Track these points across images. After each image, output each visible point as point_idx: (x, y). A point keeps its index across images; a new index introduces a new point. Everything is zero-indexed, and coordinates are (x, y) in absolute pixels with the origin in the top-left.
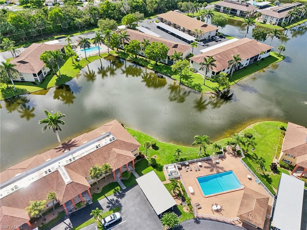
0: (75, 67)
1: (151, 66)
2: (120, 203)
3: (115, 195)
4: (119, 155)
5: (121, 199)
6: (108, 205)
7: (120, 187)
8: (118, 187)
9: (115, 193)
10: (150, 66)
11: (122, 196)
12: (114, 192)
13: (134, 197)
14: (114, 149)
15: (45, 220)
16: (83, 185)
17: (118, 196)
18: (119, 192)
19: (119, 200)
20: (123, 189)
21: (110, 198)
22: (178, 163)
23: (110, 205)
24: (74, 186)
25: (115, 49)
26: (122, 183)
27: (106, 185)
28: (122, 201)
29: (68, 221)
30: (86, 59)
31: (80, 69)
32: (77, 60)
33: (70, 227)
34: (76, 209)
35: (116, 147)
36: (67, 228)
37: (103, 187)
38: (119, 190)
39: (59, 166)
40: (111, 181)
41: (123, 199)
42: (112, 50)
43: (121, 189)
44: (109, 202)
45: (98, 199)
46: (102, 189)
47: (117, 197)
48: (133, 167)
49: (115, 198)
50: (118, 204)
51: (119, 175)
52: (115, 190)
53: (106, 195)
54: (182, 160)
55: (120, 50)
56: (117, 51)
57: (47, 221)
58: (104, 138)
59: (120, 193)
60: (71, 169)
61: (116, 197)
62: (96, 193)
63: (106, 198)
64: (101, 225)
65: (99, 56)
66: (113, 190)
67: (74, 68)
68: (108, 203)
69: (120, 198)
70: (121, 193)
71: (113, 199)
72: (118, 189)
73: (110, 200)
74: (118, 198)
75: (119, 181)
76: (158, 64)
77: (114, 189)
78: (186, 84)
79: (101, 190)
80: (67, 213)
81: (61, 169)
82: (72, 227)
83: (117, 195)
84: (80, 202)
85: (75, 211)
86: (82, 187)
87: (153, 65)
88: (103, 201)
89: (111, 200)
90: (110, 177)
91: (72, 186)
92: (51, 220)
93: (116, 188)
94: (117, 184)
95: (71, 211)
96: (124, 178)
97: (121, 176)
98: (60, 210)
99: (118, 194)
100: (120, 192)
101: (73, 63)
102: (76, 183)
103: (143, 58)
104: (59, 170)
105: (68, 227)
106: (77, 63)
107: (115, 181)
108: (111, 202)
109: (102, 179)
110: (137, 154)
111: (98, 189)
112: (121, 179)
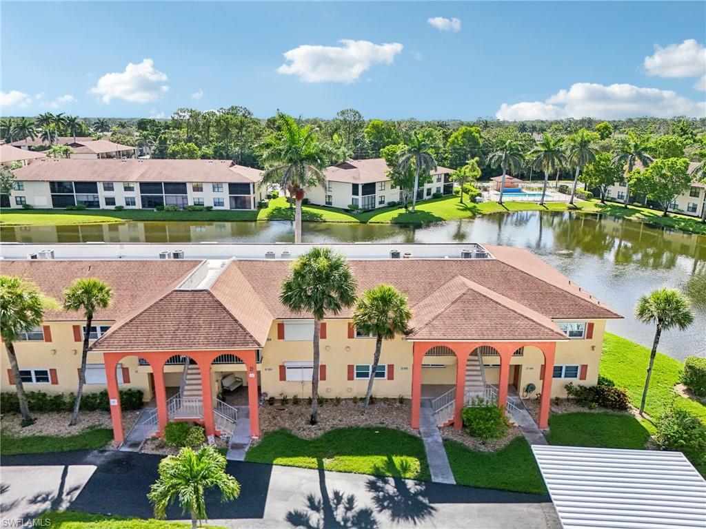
3: (372, 486)
5: (395, 515)
6: (303, 508)
7: (425, 466)
8: (414, 463)
9: (379, 475)
11: (407, 507)
12: (376, 469)
14: (463, 279)
15: (26, 424)
16: (236, 321)
17: (390, 498)
18: (400, 484)
20: (434, 479)
21: (335, 483)
26: (443, 451)
27: (362, 425)
33: (56, 503)
35: (481, 277)
36: (47, 499)
37: (342, 425)
40: (392, 421)
43: (424, 478)
44: (318, 496)
45: (278, 460)
46: (328, 429)
47: (377, 499)
48: (537, 422)
49: (364, 500)
51: (446, 415)
52: (390, 464)
53: (327, 462)
59: (408, 490)
61: (372, 494)
62: (294, 432)
63: (317, 472)
66: (379, 461)
68: (311, 499)
69: (388, 513)
70: (412, 491)
71: (351, 500)
72: (405, 468)
73: (331, 495)
74: (383, 508)
75: (433, 442)
77: (385, 458)
79: (320, 433)
82: (62, 508)
83: (382, 489)
86: (227, 327)
88: (293, 477)
89: (336, 494)
90: (398, 408)
92: (44, 433)
93: (397, 460)
94: (414, 446)
95: (135, 445)
96: (469, 442)
99: (391, 488)
100: (410, 484)
102: (217, 301)
105: (55, 494)
107: (414, 433)
108: (325, 505)
109: (355, 400)
110: (585, 367)
111: (313, 422)
112: (449, 434)
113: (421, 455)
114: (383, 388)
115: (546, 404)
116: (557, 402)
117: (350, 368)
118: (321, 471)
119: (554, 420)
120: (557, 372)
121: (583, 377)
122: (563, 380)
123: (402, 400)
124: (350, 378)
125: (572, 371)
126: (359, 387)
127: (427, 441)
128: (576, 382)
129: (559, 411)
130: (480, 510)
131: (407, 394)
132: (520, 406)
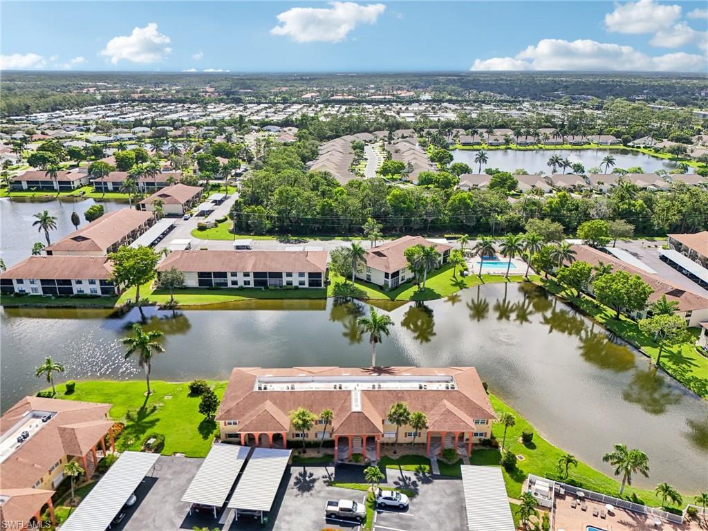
0: (454, 283)
1: (603, 318)
2: (418, 488)
3: (416, 474)
4: (449, 412)
5: (422, 483)
6: (397, 480)
7: (431, 468)
8: (428, 467)
9: (418, 471)
10: (600, 317)
11: (426, 481)
12: (416, 469)
13: (446, 494)
14: (445, 401)
15: (305, 452)
16: (373, 424)
17: (420, 478)
18: (424, 474)
19: (419, 483)
20: (434, 473)
21: (406, 474)
22: (562, 484)
23: (401, 483)
24: (361, 418)
25: (543, 273)
26: (436, 464)
27: (411, 454)
28: (422, 487)
29: (332, 470)
30: (480, 277)
31: (461, 289)
32: (462, 274)
33: (330, 478)
34: (351, 461)
35: (451, 400)
36: (326, 477)
37: (405, 454)
38: (426, 471)
39: (355, 389)
40: (421, 453)
41: (426, 486)
42: (536, 275)
43: (430, 472)
44: (401, 477)
45: (387, 466)
46: (400, 455)
48: (468, 452)
49: (414, 478)
50: (413, 488)
51: (437, 451)
52: (420, 468)
53: (402, 467)
54: (573, 483)
55: (550, 277)
56: (544, 278)
57: (306, 456)
58: (439, 382)
60: (369, 399)
61: (416, 477)
62: (390, 457)
63: (399, 471)
64: (371, 499)
65: (506, 277)
66: (417, 466)
67: (452, 285)
68: (399, 478)
69: (420, 482)
70: (427, 476)
71: (410, 478)
72: (425, 469)
73: (404, 477)
74: (419, 481)
75: (434, 460)
76: (622, 317)
77: (419, 466)
78: (670, 371)
79: (398, 457)
80: (336, 460)
81: (356, 394)
82: (333, 480)
83: (419, 475)
84: (359, 454)
85: (347, 462)
86: (370, 426)
87: (608, 316)
88: (393, 472)
90: (422, 447)
91: (359, 417)
93: (422, 466)
94: (428, 462)
95: (342, 460)
96: (445, 460)
97: (440, 454)
98: (329, 452)
99: (421, 475)
100: (427, 474)
101: (454, 277)
103: (591, 301)
104: (353, 393)
105: (328, 476)
106: (460, 279)
107: (427, 457)
108: (404, 479)
109: (408, 444)
110: (486, 433)
111: (395, 453)
112: (439, 458)
113: (430, 465)
114: (418, 440)
115: (470, 445)
116: (476, 444)
117: (406, 433)
118: (401, 470)
119: (473, 452)
120: (476, 434)
121: (485, 436)
122: (479, 437)
123: (423, 444)
124: (406, 436)
125: (481, 434)
126: (409, 439)
127: (432, 460)
128: (483, 438)
129: (476, 448)
130: (447, 483)
131: (425, 441)
132: (462, 447)
